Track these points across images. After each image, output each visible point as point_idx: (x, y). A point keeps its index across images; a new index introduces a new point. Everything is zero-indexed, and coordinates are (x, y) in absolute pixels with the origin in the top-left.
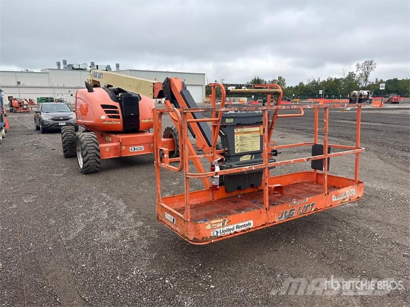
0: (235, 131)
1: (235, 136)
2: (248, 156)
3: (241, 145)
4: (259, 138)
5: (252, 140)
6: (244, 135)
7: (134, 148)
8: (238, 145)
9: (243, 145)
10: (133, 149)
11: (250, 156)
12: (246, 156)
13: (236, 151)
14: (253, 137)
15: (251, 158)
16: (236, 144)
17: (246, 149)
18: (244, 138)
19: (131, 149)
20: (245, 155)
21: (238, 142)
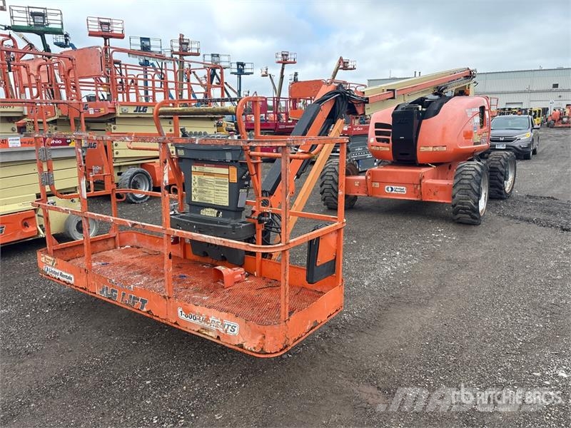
0: (193, 169)
1: (193, 176)
2: (213, 210)
3: (200, 192)
4: (227, 186)
5: (216, 188)
6: (204, 177)
7: (392, 188)
8: (195, 190)
9: (203, 192)
10: (390, 189)
11: (216, 211)
12: (209, 210)
13: (193, 198)
14: (217, 182)
15: (217, 216)
16: (193, 188)
17: (207, 198)
18: (204, 181)
19: (388, 189)
20: (208, 208)
21: (196, 186)
